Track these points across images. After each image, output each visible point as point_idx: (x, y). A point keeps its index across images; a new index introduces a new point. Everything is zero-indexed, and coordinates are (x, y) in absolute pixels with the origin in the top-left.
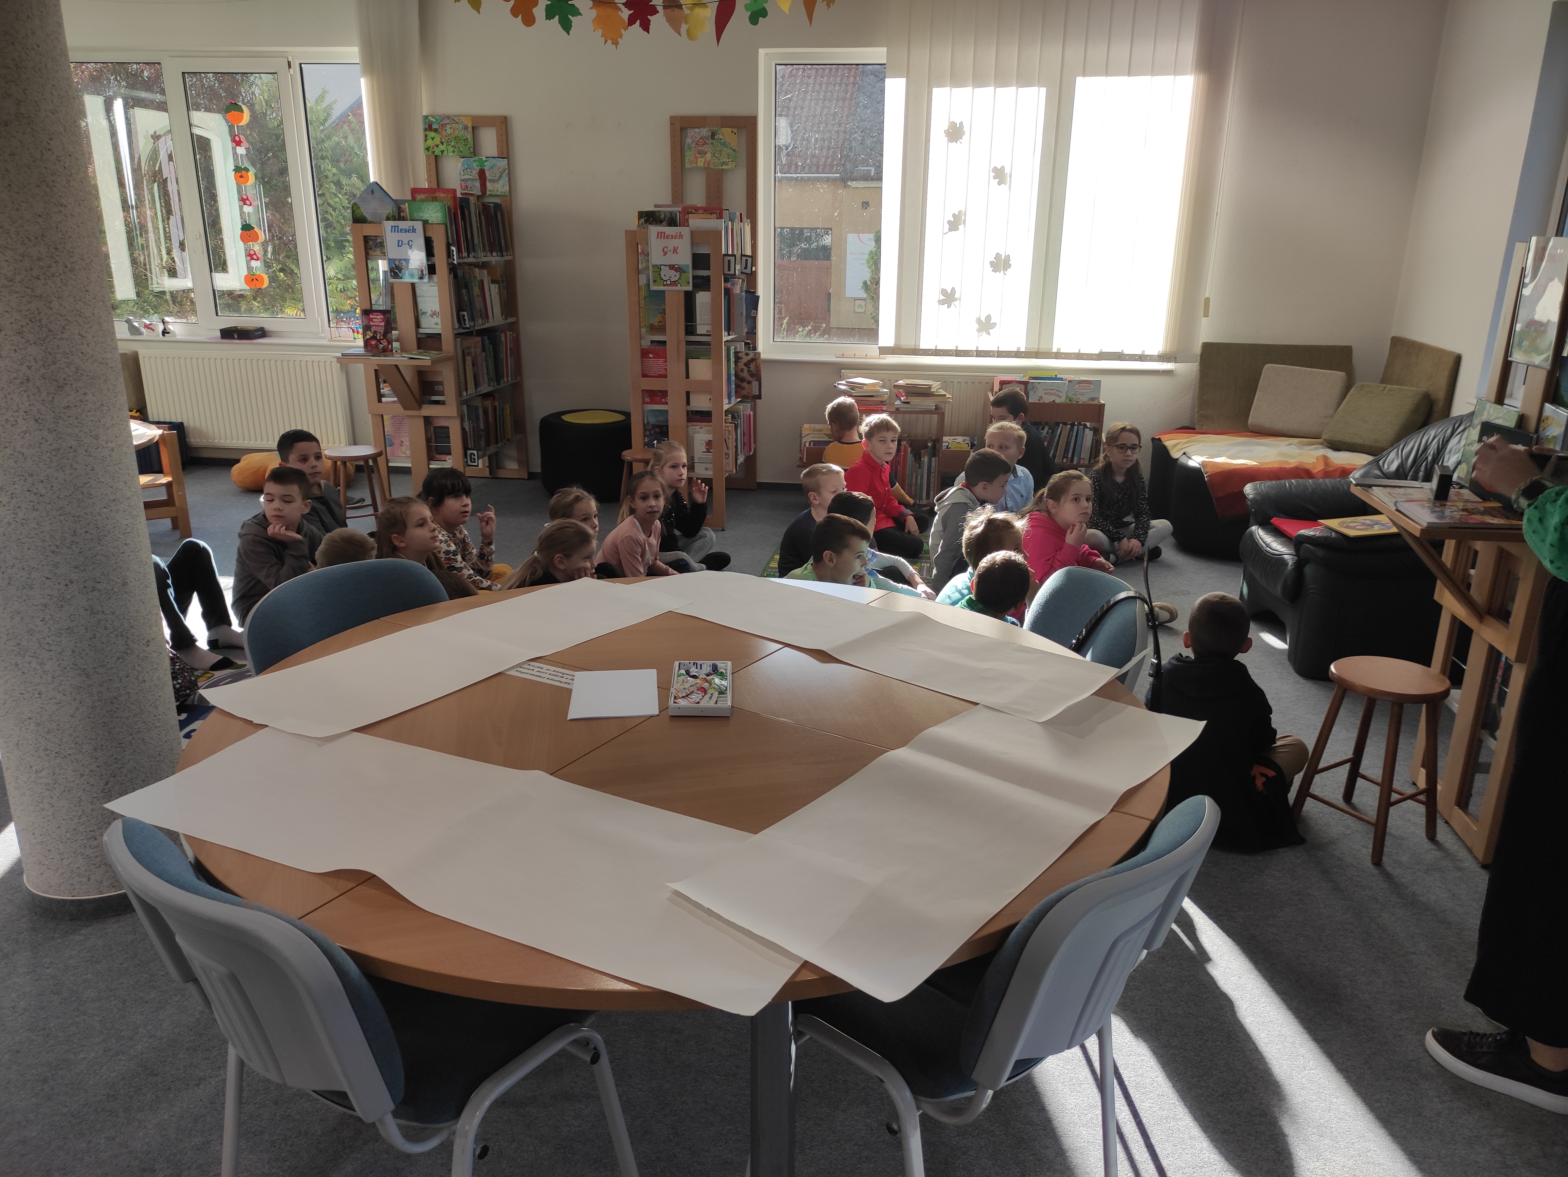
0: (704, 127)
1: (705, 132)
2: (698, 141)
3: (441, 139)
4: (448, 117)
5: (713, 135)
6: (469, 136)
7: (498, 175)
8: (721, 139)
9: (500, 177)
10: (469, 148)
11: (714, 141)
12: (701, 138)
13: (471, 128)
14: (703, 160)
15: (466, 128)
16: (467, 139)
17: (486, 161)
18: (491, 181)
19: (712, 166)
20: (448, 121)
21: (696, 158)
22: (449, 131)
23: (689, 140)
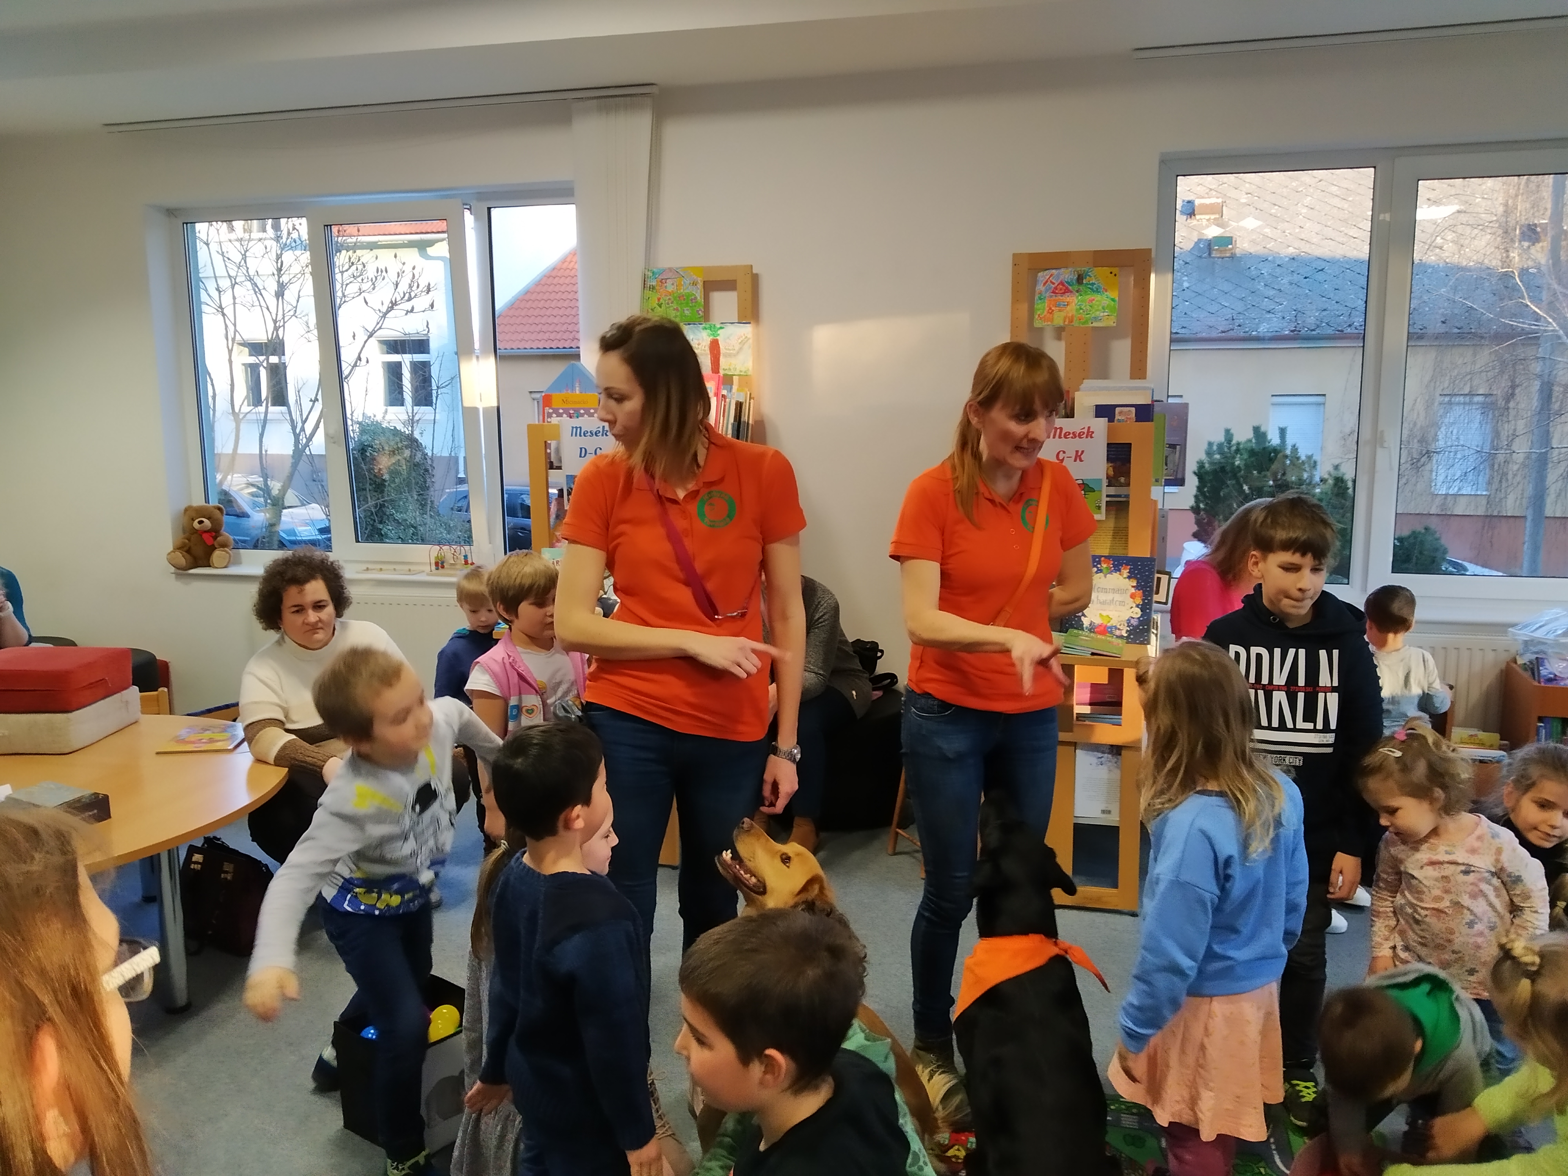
0: (1067, 268)
1: (1067, 275)
2: (1056, 288)
3: (659, 299)
4: (670, 269)
5: (1080, 279)
6: (699, 295)
7: (737, 348)
8: (1093, 284)
9: (741, 349)
10: (698, 311)
11: (1081, 288)
12: (1062, 283)
13: (702, 284)
14: (1063, 314)
15: (695, 284)
16: (696, 298)
17: (721, 328)
18: (726, 356)
19: (1076, 323)
20: (670, 275)
21: (1051, 312)
22: (670, 288)
23: (1040, 287)
